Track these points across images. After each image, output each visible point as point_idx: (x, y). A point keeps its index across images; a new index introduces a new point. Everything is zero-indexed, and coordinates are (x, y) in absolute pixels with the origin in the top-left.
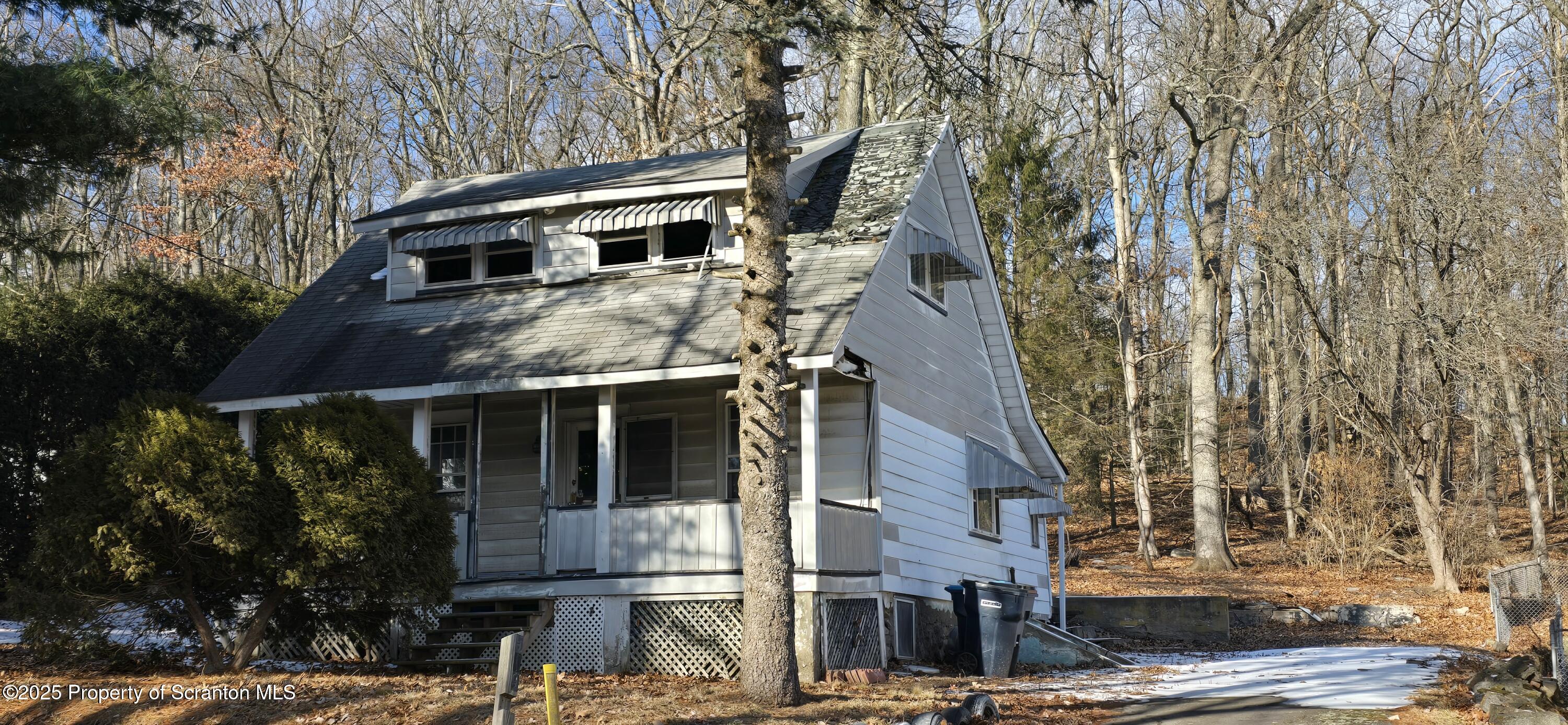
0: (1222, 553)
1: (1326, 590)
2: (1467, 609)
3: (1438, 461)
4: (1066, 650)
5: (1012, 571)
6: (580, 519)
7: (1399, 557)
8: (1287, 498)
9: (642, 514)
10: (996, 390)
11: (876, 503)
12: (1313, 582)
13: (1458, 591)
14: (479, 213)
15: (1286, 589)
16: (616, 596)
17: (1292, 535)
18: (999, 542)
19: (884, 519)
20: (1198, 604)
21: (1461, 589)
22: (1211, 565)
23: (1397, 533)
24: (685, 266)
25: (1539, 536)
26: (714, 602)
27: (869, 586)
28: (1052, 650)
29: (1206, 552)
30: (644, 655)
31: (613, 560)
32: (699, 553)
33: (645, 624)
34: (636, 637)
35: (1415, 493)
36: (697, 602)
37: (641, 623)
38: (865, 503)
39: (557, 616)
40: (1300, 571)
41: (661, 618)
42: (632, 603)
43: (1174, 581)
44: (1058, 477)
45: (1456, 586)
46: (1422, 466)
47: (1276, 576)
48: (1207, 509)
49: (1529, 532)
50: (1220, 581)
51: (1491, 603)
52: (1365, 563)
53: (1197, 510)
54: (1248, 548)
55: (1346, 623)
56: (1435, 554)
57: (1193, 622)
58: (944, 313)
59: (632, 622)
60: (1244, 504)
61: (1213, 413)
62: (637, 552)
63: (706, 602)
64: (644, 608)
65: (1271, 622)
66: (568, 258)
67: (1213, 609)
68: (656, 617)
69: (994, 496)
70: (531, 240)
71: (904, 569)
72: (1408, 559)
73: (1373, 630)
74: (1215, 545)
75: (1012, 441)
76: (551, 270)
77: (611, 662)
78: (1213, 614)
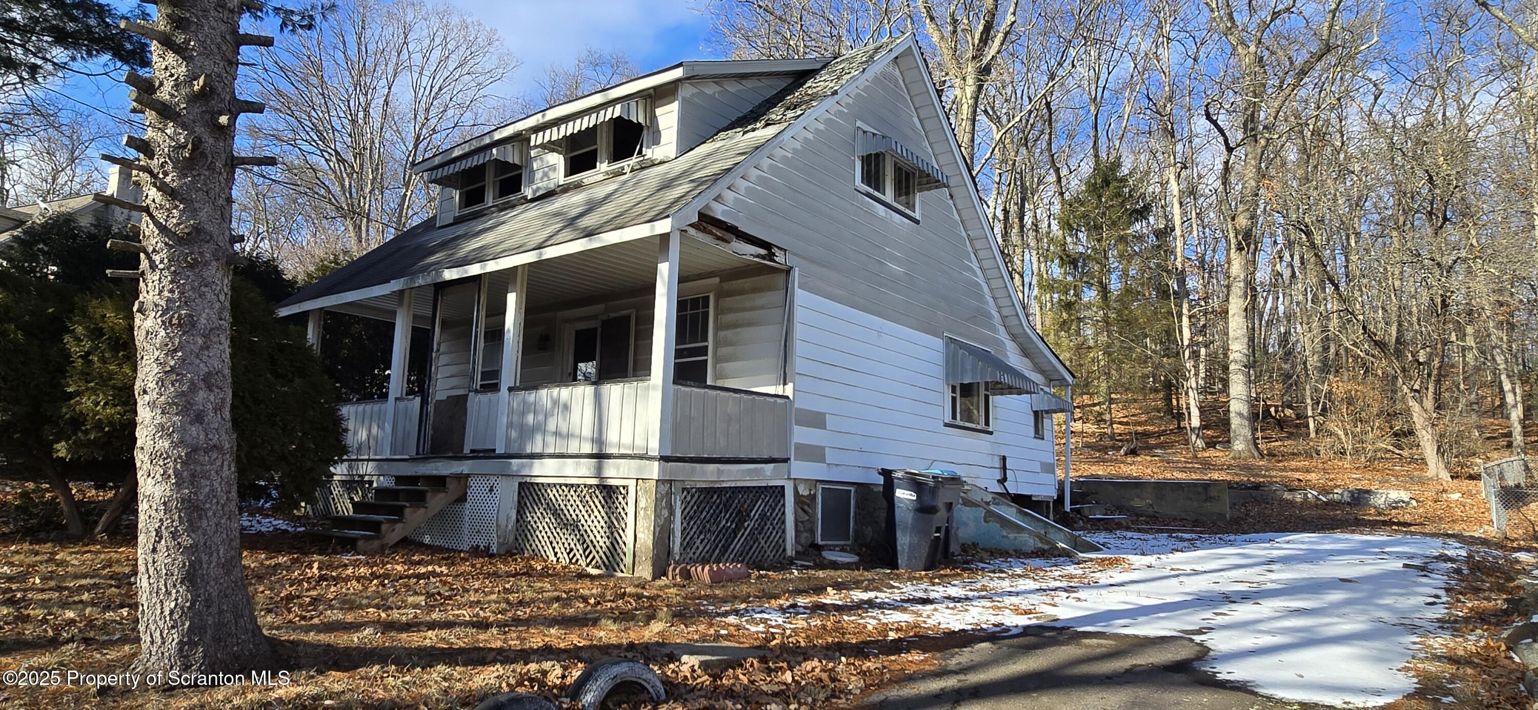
0: (1252, 447)
1: (1332, 476)
2: (1460, 495)
3: (1433, 378)
4: (1025, 536)
5: (1004, 459)
6: (490, 400)
7: (1397, 451)
8: (1309, 408)
9: (531, 397)
10: (991, 301)
11: (789, 390)
12: (1324, 469)
13: (1450, 479)
14: (482, 144)
15: (1297, 475)
16: (509, 476)
17: (1313, 435)
18: (991, 433)
19: (797, 405)
20: (1200, 489)
21: (1452, 477)
22: (1243, 455)
23: (1396, 435)
24: (623, 168)
25: (1518, 438)
26: (579, 486)
27: (768, 473)
28: (1012, 536)
29: (1239, 445)
30: (526, 536)
31: (508, 439)
32: (569, 436)
33: (528, 504)
34: (522, 517)
35: (1411, 403)
36: (566, 485)
37: (526, 504)
38: (779, 390)
39: (469, 492)
40: (1315, 460)
41: (539, 499)
42: (520, 483)
43: (1207, 465)
44: (1064, 379)
45: (1448, 475)
46: (1418, 382)
47: (1294, 464)
48: (1240, 414)
49: (1509, 434)
50: (1247, 468)
51: (1486, 490)
52: (1369, 456)
53: (1232, 415)
54: (1276, 444)
55: (1349, 504)
56: (1429, 450)
57: (1196, 504)
58: (917, 222)
59: (519, 502)
60: (1273, 413)
61: (1245, 346)
62: (527, 433)
63: (572, 486)
64: (529, 489)
65: (1281, 500)
66: (546, 174)
67: (1213, 492)
68: (536, 498)
69: (983, 392)
70: (517, 161)
71: (830, 456)
72: (1405, 453)
73: (1373, 511)
74: (1246, 440)
75: (1010, 346)
76: (534, 187)
77: (501, 540)
78: (1214, 498)
